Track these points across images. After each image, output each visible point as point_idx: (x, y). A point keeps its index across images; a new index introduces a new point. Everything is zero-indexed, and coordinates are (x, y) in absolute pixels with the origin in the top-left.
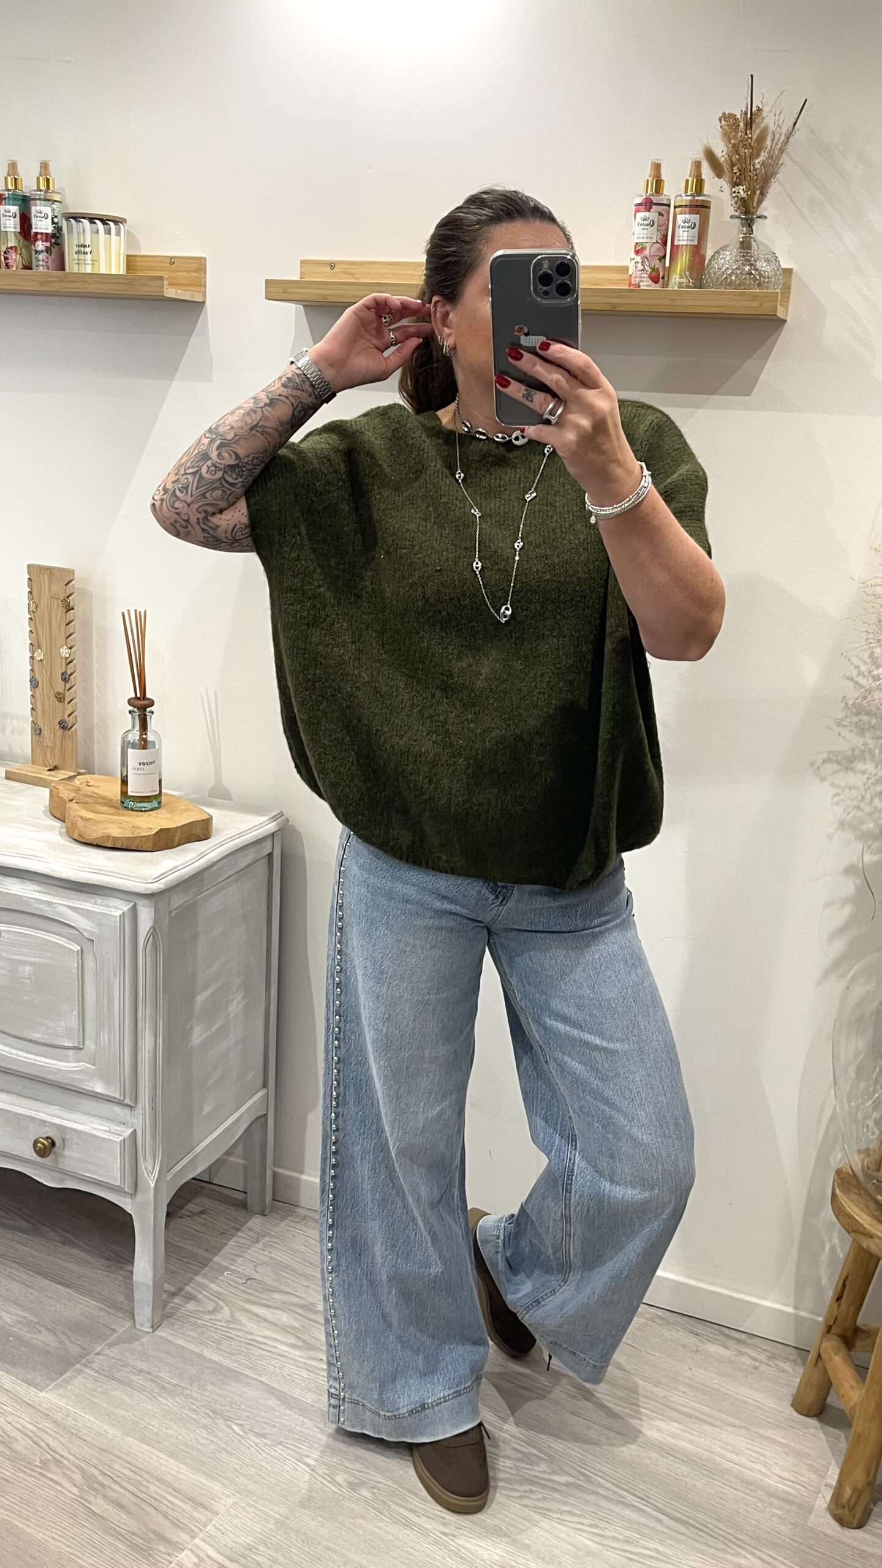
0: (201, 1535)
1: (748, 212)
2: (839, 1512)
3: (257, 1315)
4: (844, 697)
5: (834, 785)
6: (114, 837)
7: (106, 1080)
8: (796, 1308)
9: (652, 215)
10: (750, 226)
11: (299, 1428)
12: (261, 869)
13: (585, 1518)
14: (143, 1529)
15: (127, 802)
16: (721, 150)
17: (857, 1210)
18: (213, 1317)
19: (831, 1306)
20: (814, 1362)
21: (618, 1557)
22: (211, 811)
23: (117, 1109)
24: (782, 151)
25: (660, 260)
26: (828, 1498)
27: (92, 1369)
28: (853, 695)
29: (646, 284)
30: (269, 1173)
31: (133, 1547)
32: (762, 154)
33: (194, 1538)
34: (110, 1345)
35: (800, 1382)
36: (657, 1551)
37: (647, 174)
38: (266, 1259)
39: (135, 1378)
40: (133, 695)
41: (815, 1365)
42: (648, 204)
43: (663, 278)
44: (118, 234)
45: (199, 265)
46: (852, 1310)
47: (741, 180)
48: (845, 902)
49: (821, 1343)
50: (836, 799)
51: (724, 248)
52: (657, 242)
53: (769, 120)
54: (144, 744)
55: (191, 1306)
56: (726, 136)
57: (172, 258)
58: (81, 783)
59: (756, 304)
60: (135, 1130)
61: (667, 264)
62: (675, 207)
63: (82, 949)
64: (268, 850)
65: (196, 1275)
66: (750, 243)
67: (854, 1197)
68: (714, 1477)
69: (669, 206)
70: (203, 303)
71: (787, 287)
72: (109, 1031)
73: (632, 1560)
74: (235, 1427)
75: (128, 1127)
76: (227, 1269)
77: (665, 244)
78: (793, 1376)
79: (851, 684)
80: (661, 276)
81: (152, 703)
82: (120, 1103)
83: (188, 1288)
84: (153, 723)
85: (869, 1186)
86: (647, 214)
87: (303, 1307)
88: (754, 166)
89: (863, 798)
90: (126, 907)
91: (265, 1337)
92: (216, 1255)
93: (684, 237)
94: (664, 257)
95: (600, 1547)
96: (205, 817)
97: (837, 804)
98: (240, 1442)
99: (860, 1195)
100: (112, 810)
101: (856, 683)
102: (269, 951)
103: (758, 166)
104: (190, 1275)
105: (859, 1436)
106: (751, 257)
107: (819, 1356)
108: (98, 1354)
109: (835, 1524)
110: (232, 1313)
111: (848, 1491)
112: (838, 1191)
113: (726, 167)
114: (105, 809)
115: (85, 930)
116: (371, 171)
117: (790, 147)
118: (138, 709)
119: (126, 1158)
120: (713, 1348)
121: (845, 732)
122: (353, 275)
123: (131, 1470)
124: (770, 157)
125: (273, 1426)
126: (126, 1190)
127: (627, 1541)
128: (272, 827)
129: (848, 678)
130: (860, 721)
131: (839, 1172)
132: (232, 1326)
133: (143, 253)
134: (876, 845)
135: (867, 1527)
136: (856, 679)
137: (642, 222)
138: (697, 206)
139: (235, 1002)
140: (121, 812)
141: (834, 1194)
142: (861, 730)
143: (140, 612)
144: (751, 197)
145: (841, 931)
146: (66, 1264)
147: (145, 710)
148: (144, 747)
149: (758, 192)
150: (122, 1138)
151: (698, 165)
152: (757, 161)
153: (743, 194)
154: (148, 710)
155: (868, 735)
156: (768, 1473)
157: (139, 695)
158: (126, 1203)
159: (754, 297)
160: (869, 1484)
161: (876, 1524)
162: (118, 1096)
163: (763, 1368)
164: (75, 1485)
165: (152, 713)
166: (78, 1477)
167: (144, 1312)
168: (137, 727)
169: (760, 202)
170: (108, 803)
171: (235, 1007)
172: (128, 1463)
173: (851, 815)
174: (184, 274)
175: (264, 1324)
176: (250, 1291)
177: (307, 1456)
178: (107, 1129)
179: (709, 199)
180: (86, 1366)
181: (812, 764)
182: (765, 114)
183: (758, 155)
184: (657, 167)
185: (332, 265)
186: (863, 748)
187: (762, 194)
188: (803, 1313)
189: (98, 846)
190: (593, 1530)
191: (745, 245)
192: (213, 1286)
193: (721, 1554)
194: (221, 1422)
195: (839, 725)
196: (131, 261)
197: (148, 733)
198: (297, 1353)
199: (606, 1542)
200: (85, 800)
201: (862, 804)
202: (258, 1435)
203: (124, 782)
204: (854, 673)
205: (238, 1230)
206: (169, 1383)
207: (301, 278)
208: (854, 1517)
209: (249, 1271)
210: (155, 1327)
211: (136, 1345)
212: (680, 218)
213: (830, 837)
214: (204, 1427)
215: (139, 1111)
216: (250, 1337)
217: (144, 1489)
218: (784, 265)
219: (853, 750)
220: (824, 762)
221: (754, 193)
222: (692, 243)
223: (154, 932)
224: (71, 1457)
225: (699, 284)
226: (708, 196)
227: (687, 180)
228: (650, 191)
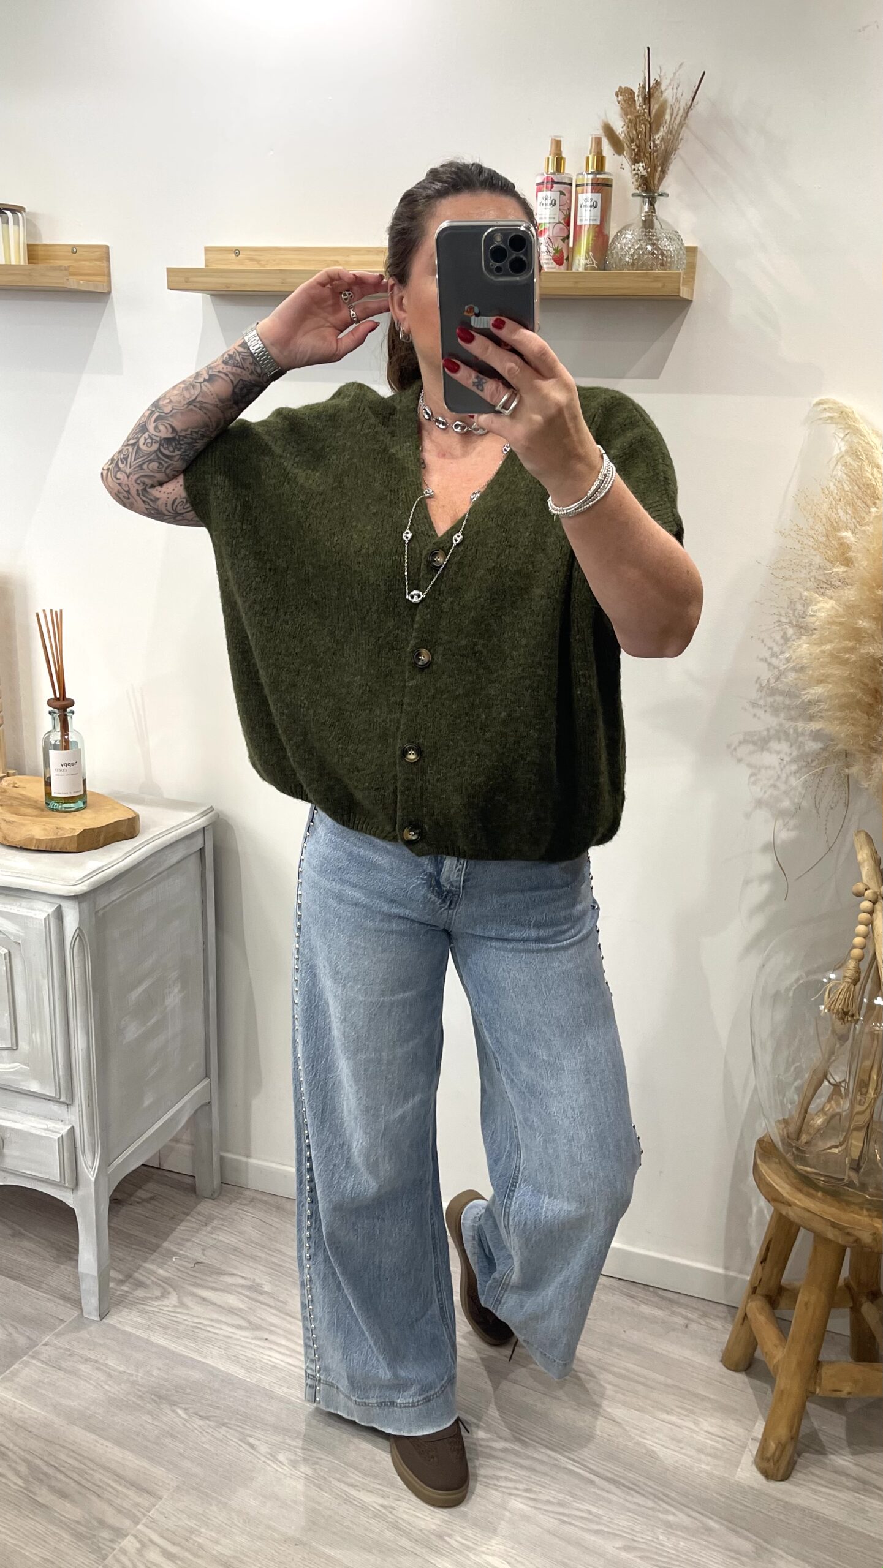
0: (144, 1520)
1: (649, 188)
2: (765, 1465)
3: (204, 1299)
4: (759, 678)
5: (749, 765)
6: (37, 840)
7: (41, 1079)
8: (726, 1268)
9: (554, 194)
10: (652, 204)
11: (242, 1409)
12: (193, 865)
13: (521, 1482)
14: (87, 1516)
15: (51, 803)
16: (620, 127)
17: (776, 1178)
18: (161, 1303)
19: (756, 1268)
20: (741, 1321)
21: (552, 1520)
22: (138, 809)
23: (55, 1107)
24: (681, 125)
25: (563, 240)
26: (755, 1453)
27: (40, 1360)
28: (766, 675)
29: (549, 265)
30: (215, 1158)
31: (79, 1537)
32: (662, 129)
33: (137, 1523)
34: (57, 1335)
35: (729, 1340)
36: (589, 1512)
37: (547, 151)
38: (214, 1242)
39: (82, 1367)
40: (52, 696)
41: (742, 1324)
42: (549, 183)
43: (567, 259)
44: (16, 223)
45: (104, 254)
46: (775, 1271)
47: (640, 156)
48: (764, 878)
49: (747, 1303)
50: (753, 779)
51: (626, 228)
52: (560, 223)
53: (668, 94)
54: (66, 745)
55: (140, 1293)
56: (625, 112)
57: (74, 246)
58: (9, 784)
59: (660, 285)
60: (73, 1128)
61: (571, 245)
62: (577, 186)
63: (9, 952)
64: (200, 845)
65: (145, 1262)
66: (652, 222)
67: (774, 1166)
68: (648, 1437)
69: (571, 184)
70: (109, 293)
71: (691, 268)
72: (41, 1032)
73: (564, 1522)
74: (180, 1412)
75: (65, 1124)
76: (175, 1254)
77: (568, 224)
78: (722, 1332)
79: (765, 665)
80: (565, 257)
81: (72, 703)
82: (56, 1101)
83: (136, 1275)
84: (74, 723)
85: (789, 1157)
86: (549, 193)
87: (249, 1288)
88: (654, 142)
89: (779, 777)
90: (50, 909)
91: (212, 1320)
92: (165, 1240)
93: (586, 216)
94: (568, 237)
95: (534, 1511)
96: (130, 815)
97: (754, 783)
98: (184, 1425)
99: (780, 1163)
100: (36, 812)
101: (770, 664)
102: (205, 943)
103: (658, 142)
104: (140, 1263)
105: (782, 1392)
106: (653, 236)
107: (746, 1315)
108: (45, 1345)
109: (761, 1477)
110: (179, 1298)
111: (773, 1445)
112: (758, 1161)
113: (625, 143)
114: (29, 811)
115: (12, 934)
116: (272, 153)
117: (691, 121)
118: (58, 709)
119: (65, 1154)
120: (645, 1309)
121: (760, 712)
122: (258, 261)
123: (75, 1459)
124: (670, 132)
125: (218, 1408)
126: (67, 1185)
127: (561, 1504)
128: (201, 822)
129: (761, 660)
130: (775, 701)
131: (760, 1142)
132: (179, 1310)
133: (45, 242)
134: (792, 823)
135: (791, 1479)
136: (769, 660)
137: (544, 201)
138: (598, 185)
139: (172, 995)
140: (46, 813)
141: (755, 1164)
142: (775, 710)
143: (56, 612)
144: (652, 174)
145: (760, 908)
146: (15, 1257)
147: (65, 710)
148: (66, 748)
149: (659, 169)
150: (60, 1135)
151: (598, 142)
152: (656, 137)
153: (643, 172)
154: (68, 710)
155: (782, 715)
156: (697, 1429)
157: (58, 696)
158: (68, 1198)
159: (657, 278)
160: (792, 1438)
161: (799, 1475)
162: (54, 1095)
163: (694, 1326)
164: (20, 1477)
165: (73, 712)
166: (23, 1469)
167: (91, 1302)
168: (59, 729)
169: (661, 179)
170: (32, 804)
171: (173, 998)
172: (74, 1452)
173: (768, 793)
174: (87, 263)
175: (212, 1307)
176: (197, 1275)
177: (251, 1436)
178: (45, 1127)
179: (610, 177)
180: (33, 1357)
181: (729, 746)
182: (663, 87)
183: (658, 130)
184: (558, 144)
185: (237, 252)
186: (778, 728)
187: (663, 172)
188: (732, 1274)
189: (22, 849)
190: (528, 1495)
191: (648, 224)
192: (161, 1272)
193: (651, 1512)
194: (166, 1408)
195: (754, 704)
196: (33, 253)
197: (70, 733)
198: (244, 1333)
199: (539, 1505)
200: (9, 802)
201: (778, 784)
202: (202, 1418)
203: (48, 783)
204: (767, 654)
205: (188, 1214)
206: (114, 1370)
207: (206, 266)
208: (778, 1469)
209: (197, 1255)
210: (102, 1317)
211: (84, 1334)
212: (582, 197)
213: (748, 816)
214: (150, 1413)
215: (75, 1109)
216: (197, 1320)
217: (89, 1478)
218: (688, 243)
219: (768, 730)
220: (740, 743)
221: (655, 170)
222: (595, 223)
223: (80, 933)
224: (16, 1449)
225: (602, 266)
226: (609, 174)
227: (588, 158)
228: (551, 171)
